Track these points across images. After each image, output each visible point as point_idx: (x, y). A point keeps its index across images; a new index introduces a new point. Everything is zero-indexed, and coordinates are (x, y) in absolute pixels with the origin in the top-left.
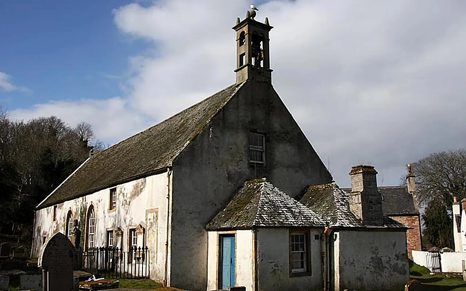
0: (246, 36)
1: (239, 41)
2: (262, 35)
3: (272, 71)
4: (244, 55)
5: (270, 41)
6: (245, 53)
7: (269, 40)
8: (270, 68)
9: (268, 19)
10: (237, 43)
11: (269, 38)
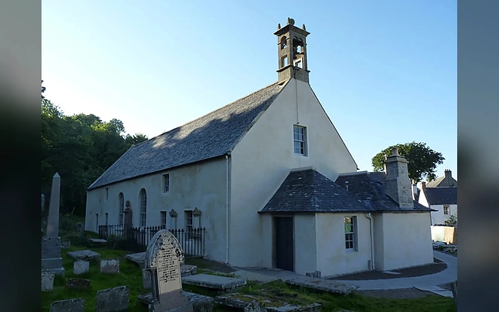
0: (287, 40)
1: (280, 45)
2: (300, 40)
3: (310, 72)
4: (285, 58)
5: (307, 46)
6: (286, 55)
7: (306, 44)
8: (308, 69)
9: (305, 26)
10: (279, 47)
11: (307, 43)
